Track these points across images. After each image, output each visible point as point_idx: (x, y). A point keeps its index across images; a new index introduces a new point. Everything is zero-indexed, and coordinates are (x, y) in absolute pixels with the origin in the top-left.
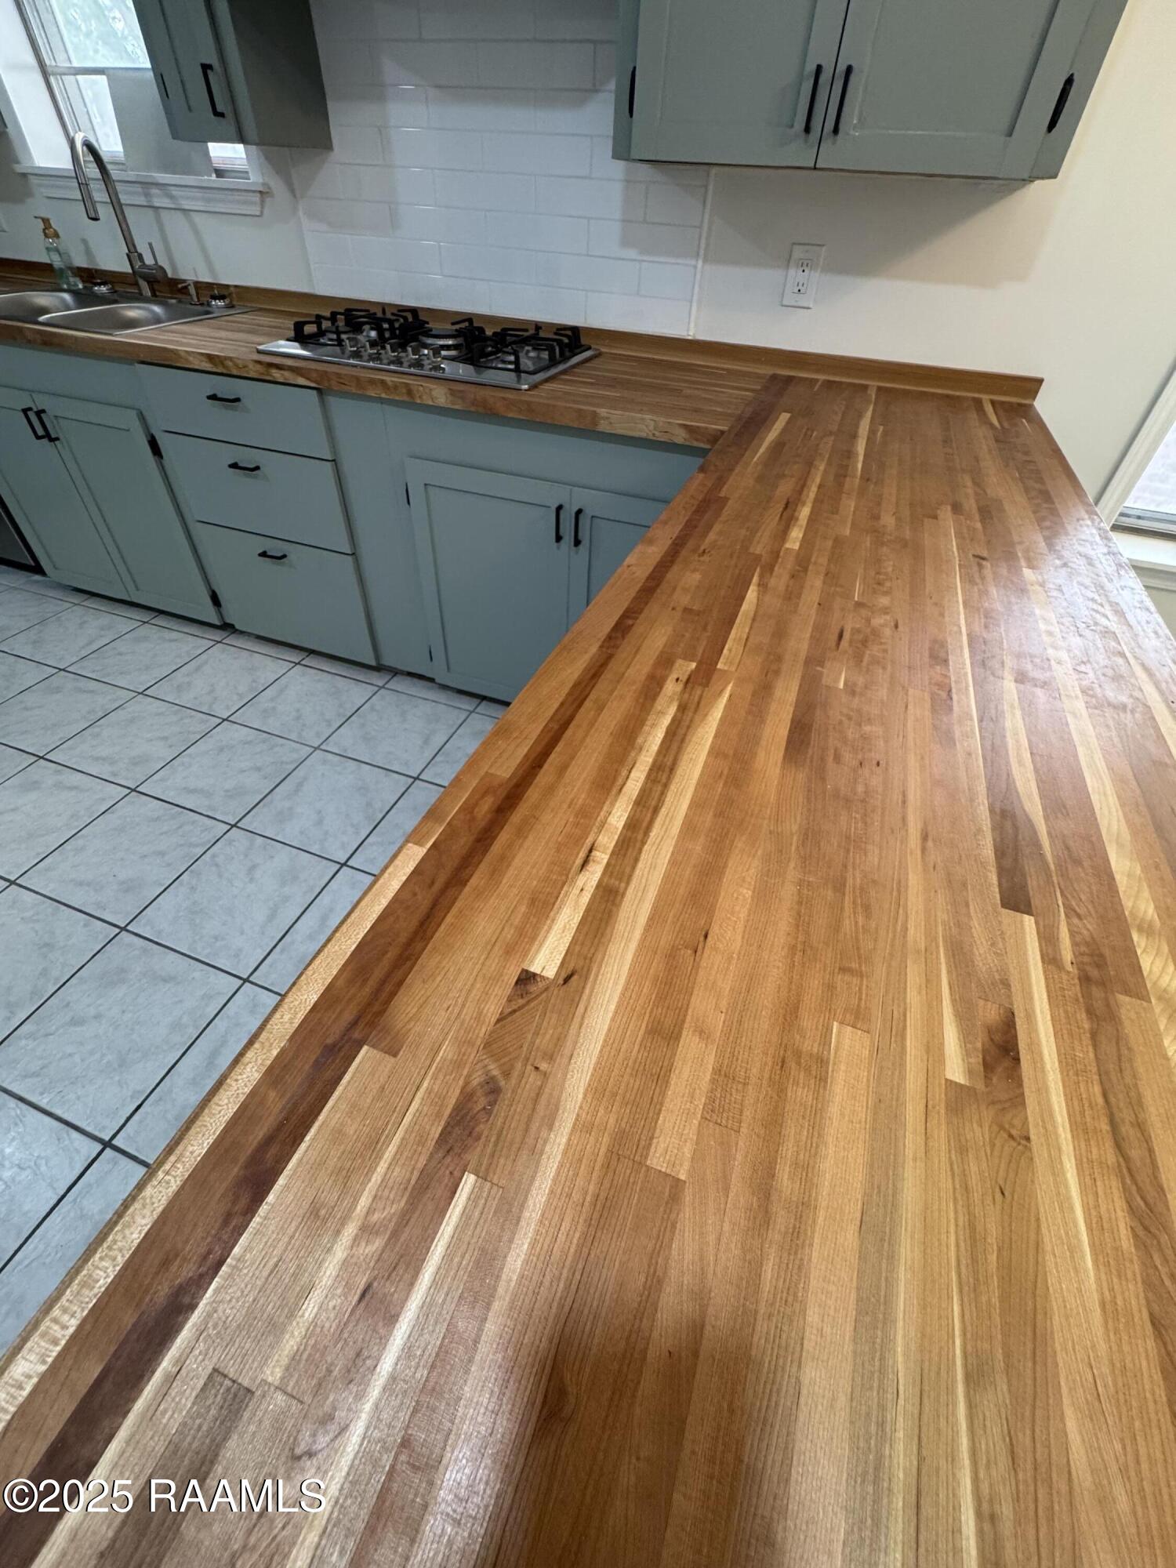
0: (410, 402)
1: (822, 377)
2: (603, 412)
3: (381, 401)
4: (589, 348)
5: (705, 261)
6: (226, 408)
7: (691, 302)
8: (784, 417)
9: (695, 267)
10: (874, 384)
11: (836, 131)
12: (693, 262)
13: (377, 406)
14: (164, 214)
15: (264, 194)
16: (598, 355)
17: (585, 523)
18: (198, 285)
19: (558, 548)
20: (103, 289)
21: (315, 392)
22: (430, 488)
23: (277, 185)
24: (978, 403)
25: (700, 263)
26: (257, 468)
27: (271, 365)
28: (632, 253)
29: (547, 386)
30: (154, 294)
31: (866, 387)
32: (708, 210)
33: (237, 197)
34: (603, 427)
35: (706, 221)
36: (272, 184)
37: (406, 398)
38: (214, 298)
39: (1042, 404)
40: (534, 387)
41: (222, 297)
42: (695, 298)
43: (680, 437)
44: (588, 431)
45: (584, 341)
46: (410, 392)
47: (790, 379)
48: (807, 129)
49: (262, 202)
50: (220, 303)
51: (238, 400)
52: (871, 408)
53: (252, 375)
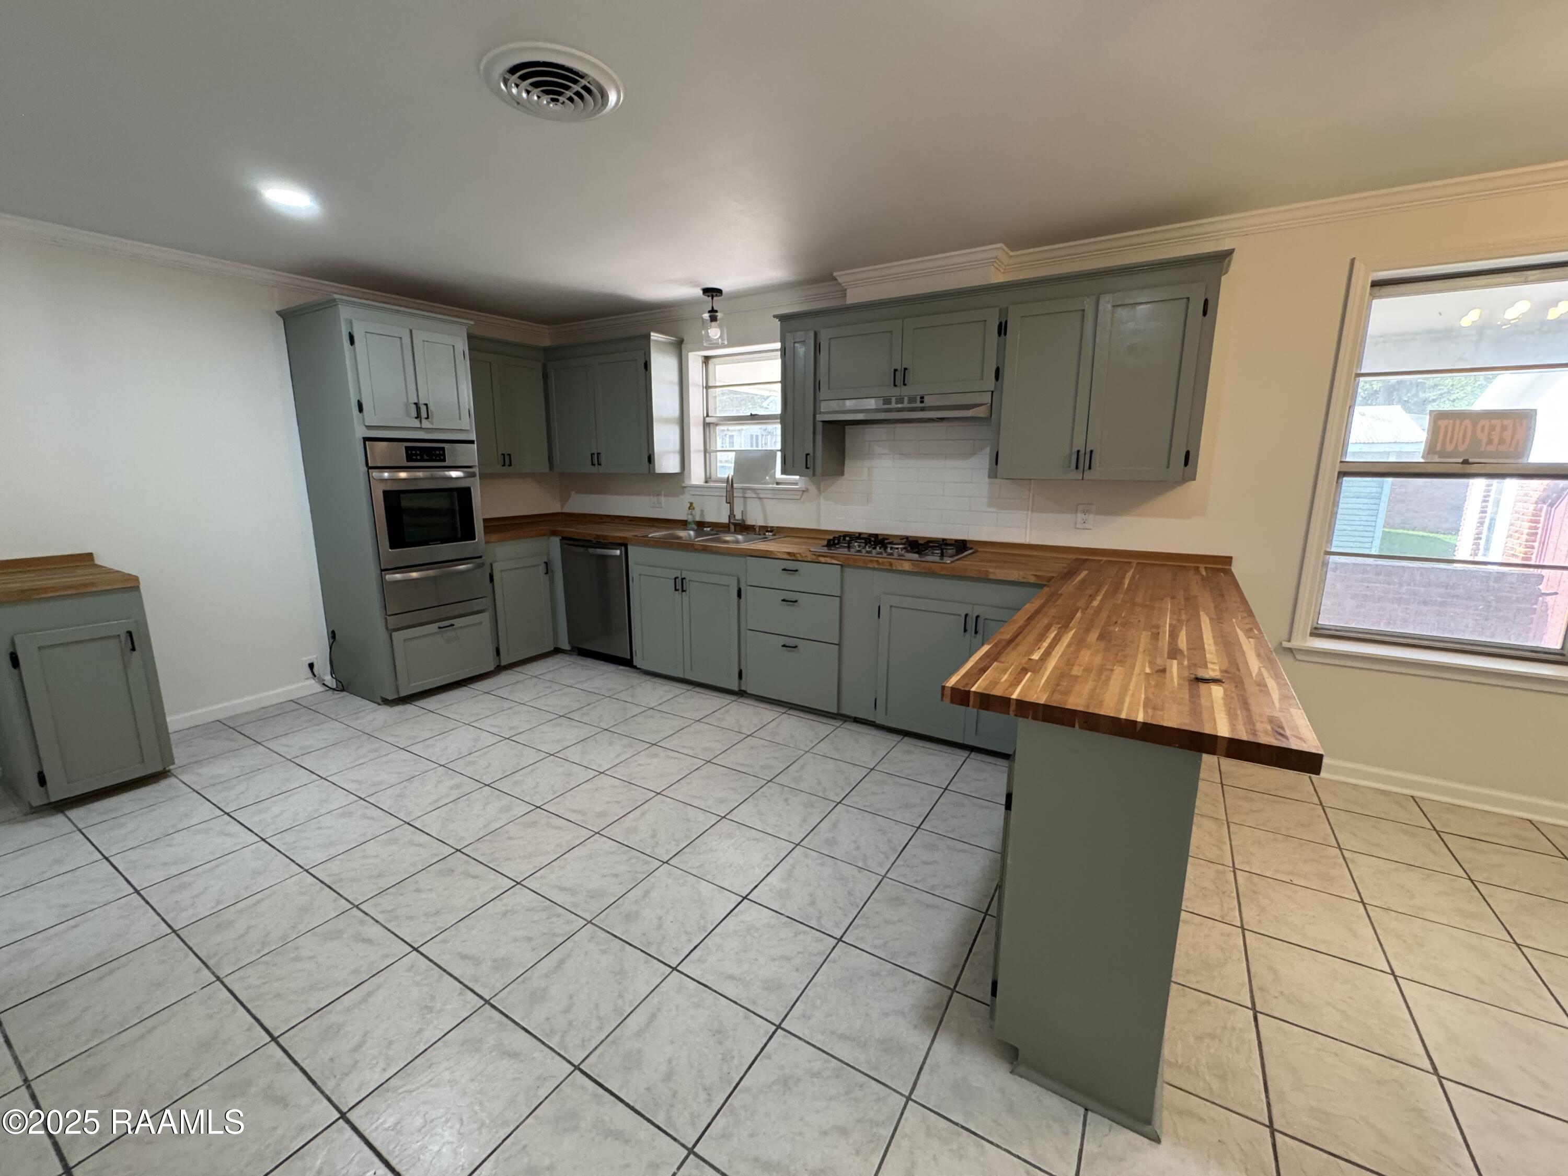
0: (891, 570)
1: (1105, 559)
2: (991, 570)
3: (874, 569)
4: (972, 548)
5: (1032, 511)
6: (789, 574)
7: (1026, 528)
8: (1084, 573)
9: (1027, 514)
10: (1135, 562)
11: (1090, 468)
12: (1026, 512)
13: (871, 571)
14: (766, 501)
15: (804, 491)
16: (976, 552)
17: (981, 622)
18: (760, 527)
19: (964, 636)
20: (709, 529)
21: (839, 567)
22: (893, 609)
23: (813, 489)
24: (1197, 569)
25: (1030, 513)
26: (796, 601)
27: (820, 556)
28: (994, 510)
29: (958, 562)
30: (735, 531)
31: (1130, 563)
32: (1032, 491)
33: (790, 493)
34: (992, 576)
35: (1031, 496)
36: (809, 487)
37: (889, 568)
38: (767, 531)
39: (1236, 568)
40: (952, 562)
41: (771, 531)
42: (1028, 525)
43: (1032, 580)
44: (984, 579)
45: (968, 545)
46: (891, 565)
47: (1087, 560)
48: (1077, 468)
49: (802, 494)
50: (770, 534)
51: (797, 571)
52: (1132, 571)
53: (809, 559)
